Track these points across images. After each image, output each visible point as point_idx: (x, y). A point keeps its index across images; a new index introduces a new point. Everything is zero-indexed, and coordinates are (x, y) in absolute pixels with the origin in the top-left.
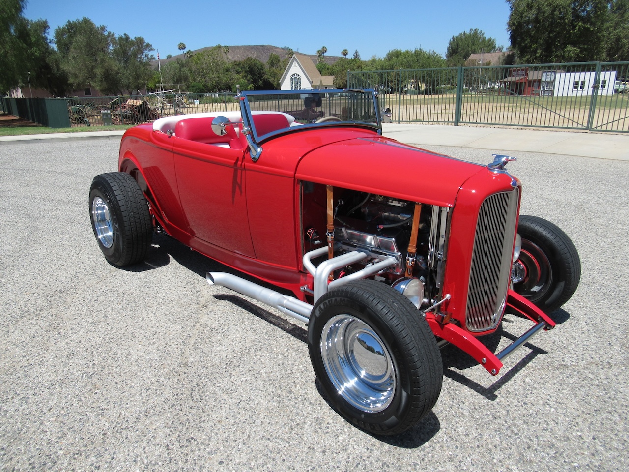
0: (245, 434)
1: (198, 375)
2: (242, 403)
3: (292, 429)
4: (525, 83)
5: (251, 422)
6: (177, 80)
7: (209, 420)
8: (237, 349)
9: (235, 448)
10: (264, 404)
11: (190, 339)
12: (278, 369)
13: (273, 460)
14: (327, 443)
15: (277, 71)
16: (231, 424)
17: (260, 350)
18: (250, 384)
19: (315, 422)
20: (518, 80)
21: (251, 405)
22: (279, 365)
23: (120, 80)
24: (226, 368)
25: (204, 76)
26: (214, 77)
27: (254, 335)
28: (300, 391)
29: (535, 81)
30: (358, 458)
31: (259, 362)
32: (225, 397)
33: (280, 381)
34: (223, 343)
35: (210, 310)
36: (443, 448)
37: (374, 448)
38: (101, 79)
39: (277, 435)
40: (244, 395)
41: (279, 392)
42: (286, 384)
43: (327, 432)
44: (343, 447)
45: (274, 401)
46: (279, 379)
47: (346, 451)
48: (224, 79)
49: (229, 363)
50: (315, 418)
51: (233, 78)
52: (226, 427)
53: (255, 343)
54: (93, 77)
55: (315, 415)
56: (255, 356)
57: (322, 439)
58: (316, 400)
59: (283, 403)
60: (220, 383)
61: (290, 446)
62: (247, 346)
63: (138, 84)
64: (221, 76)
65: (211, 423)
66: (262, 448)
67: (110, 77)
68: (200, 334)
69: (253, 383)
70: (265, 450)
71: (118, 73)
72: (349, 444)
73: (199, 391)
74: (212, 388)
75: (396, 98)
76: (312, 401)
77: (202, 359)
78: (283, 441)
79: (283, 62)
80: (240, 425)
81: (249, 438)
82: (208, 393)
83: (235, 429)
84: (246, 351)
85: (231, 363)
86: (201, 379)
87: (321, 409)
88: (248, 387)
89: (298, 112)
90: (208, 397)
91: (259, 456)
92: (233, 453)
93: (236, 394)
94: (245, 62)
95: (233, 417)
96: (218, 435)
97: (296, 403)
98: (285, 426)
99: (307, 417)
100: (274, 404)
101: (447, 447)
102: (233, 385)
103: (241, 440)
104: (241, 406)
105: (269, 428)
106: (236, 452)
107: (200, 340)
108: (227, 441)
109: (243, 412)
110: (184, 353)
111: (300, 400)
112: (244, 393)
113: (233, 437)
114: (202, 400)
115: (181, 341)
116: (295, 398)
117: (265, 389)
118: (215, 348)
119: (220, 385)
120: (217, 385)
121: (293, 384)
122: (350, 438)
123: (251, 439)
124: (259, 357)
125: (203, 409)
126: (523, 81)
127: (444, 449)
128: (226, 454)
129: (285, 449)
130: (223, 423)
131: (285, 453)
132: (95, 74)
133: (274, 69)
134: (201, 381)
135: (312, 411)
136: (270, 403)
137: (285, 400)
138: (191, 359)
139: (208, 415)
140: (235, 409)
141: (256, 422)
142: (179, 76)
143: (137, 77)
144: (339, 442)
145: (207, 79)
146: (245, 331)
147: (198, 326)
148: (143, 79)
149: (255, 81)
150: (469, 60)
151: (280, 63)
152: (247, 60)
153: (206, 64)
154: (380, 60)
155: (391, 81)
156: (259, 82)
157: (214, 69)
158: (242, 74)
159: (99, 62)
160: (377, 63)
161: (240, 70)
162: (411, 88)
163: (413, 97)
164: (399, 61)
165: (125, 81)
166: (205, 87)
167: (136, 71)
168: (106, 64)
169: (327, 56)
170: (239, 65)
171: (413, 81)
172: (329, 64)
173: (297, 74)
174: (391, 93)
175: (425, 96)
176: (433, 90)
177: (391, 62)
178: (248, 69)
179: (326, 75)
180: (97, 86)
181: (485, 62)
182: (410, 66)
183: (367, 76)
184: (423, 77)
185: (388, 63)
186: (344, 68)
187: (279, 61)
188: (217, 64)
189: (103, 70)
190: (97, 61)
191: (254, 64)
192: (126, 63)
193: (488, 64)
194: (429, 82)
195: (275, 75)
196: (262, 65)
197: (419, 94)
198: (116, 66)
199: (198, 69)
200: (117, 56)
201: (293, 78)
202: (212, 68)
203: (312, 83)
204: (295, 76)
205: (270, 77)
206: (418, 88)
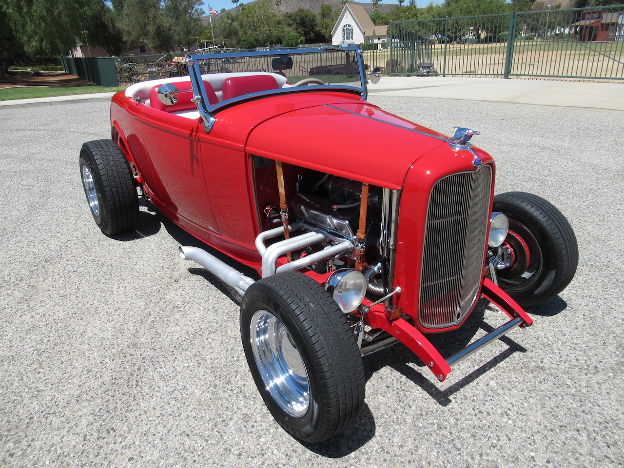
0: (166, 428)
1: (143, 358)
2: (176, 392)
3: (216, 426)
4: (598, 27)
5: (177, 414)
6: (227, 35)
7: (136, 409)
8: (191, 330)
9: (150, 443)
10: (197, 394)
11: (150, 317)
12: (225, 355)
13: (184, 461)
15: (329, 23)
16: (156, 415)
17: (215, 332)
18: (191, 371)
19: (242, 419)
20: (592, 24)
21: (184, 395)
22: (227, 351)
23: (172, 37)
24: (173, 351)
25: (255, 30)
26: (265, 30)
27: (214, 315)
28: (239, 382)
29: (608, 25)
31: (209, 346)
32: (161, 384)
33: (222, 369)
34: (180, 323)
35: (181, 285)
36: (369, 460)
37: (294, 455)
38: (153, 36)
39: (198, 432)
40: (181, 383)
41: (217, 382)
42: (227, 373)
43: (251, 432)
44: (262, 450)
45: (208, 392)
46: (222, 366)
47: (263, 455)
48: (275, 33)
49: (178, 346)
50: (244, 414)
51: (284, 31)
52: (150, 419)
53: (211, 324)
54: (146, 34)
55: (245, 411)
56: (207, 339)
57: (242, 440)
58: (252, 394)
59: (217, 394)
60: (161, 368)
61: (206, 445)
62: (203, 327)
63: (189, 40)
64: (272, 29)
65: (137, 413)
66: (177, 445)
67: (162, 33)
68: (161, 312)
69: (194, 370)
70: (180, 447)
71: (170, 29)
72: (269, 448)
73: (137, 375)
74: (151, 373)
76: (247, 394)
77: (153, 341)
78: (202, 439)
79: (335, 12)
80: (164, 418)
81: (169, 432)
82: (146, 379)
83: (158, 422)
84: (200, 333)
85: (180, 346)
86: (144, 362)
87: (253, 404)
88: (188, 374)
90: (144, 384)
91: (172, 454)
92: (147, 449)
93: (173, 382)
94: (297, 14)
95: (161, 407)
96: (139, 427)
97: (230, 396)
98: (210, 421)
99: (235, 413)
100: (208, 395)
101: (375, 459)
102: (173, 371)
103: (160, 435)
104: (173, 396)
105: (193, 423)
106: (150, 448)
107: (158, 319)
108: (145, 435)
109: (173, 403)
110: (138, 332)
111: (235, 392)
112: (182, 380)
113: (153, 431)
114: (137, 386)
116: (231, 390)
117: (205, 377)
118: (170, 328)
119: (161, 370)
120: (159, 370)
121: (234, 373)
122: (272, 441)
123: (170, 434)
124: (210, 340)
125: (135, 397)
126: (596, 25)
127: (371, 461)
128: (139, 450)
129: (201, 448)
130: (148, 414)
131: (199, 453)
132: (148, 31)
133: (326, 20)
134: (144, 364)
135: (243, 406)
136: (204, 393)
137: (220, 392)
138: (143, 340)
139: (138, 404)
140: (166, 397)
141: (182, 415)
142: (229, 30)
143: (188, 33)
144: (259, 444)
145: (258, 32)
146: (206, 310)
147: (162, 303)
148: (194, 35)
149: (306, 34)
150: (537, 3)
151: (333, 14)
152: (299, 11)
153: (257, 17)
154: (438, 7)
155: (449, 30)
156: (311, 34)
157: (265, 22)
158: (294, 26)
159: (151, 18)
160: (435, 11)
161: (292, 22)
162: (470, 36)
163: (470, 46)
164: (458, 7)
165: (176, 37)
166: (256, 41)
167: (187, 27)
168: (158, 21)
169: (383, 4)
170: (290, 17)
171: (472, 28)
172: (384, 13)
173: (349, 25)
174: (448, 43)
175: (482, 46)
176: (495, 38)
177: (450, 9)
178: (299, 21)
179: (379, 24)
180: (150, 43)
181: (555, 4)
182: (470, 12)
183: (422, 24)
184: (484, 24)
185: (446, 10)
186: (398, 17)
187: (331, 11)
188: (268, 16)
189: (155, 27)
190: (148, 17)
191: (306, 17)
192: (177, 18)
193: (559, 6)
194: (490, 29)
195: (327, 27)
196: (314, 17)
197: (478, 42)
198: (168, 22)
199: (249, 23)
200: (169, 12)
201: (345, 29)
202: (263, 21)
203: (364, 34)
204: (348, 27)
205: (322, 29)
206: (479, 36)
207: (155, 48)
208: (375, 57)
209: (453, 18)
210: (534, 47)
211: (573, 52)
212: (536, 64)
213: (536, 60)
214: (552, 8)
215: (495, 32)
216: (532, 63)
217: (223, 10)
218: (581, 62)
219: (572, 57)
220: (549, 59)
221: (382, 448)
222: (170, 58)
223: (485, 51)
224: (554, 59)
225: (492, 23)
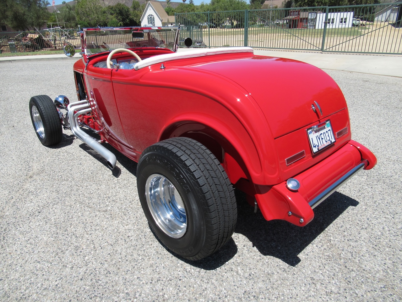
1: (8, 223)
2: (31, 240)
3: (57, 254)
4: (298, 20)
5: (32, 252)
6: (67, 19)
8: (41, 204)
10: (45, 239)
11: (12, 199)
12: (63, 216)
13: (37, 276)
14: (76, 261)
15: (138, 13)
16: (17, 254)
17: (57, 204)
18: (41, 227)
19: (74, 249)
20: (294, 18)
21: (36, 241)
22: (65, 213)
23: (27, 20)
24: (28, 218)
25: (88, 16)
26: (95, 17)
28: (72, 230)
29: (304, 19)
30: (93, 270)
31: (53, 212)
32: (21, 236)
33: (62, 224)
34: (33, 201)
35: (34, 179)
38: (11, 19)
39: (46, 259)
40: (34, 235)
41: (58, 231)
42: (65, 225)
43: (79, 255)
44: (86, 263)
45: (52, 237)
46: (62, 222)
48: (102, 19)
49: (32, 214)
50: (75, 246)
51: (108, 18)
53: (55, 200)
54: (6, 17)
55: (76, 244)
56: (52, 208)
57: (74, 260)
58: (81, 235)
59: (58, 238)
60: (21, 228)
61: (51, 266)
62: (49, 202)
63: (39, 22)
64: (100, 16)
67: (18, 17)
68: (20, 196)
69: (43, 226)
70: (33, 269)
71: (24, 15)
72: (90, 261)
73: (4, 234)
74: (14, 232)
75: (218, 31)
76: (77, 236)
77: (15, 213)
78: (48, 263)
79: (142, 6)
80: (23, 255)
82: (10, 235)
83: (18, 257)
84: (47, 206)
85: (33, 214)
86: (9, 226)
87: (81, 240)
88: (39, 229)
89: (146, 41)
90: (8, 238)
93: (29, 234)
94: (116, 7)
95: (21, 249)
97: (67, 237)
98: (53, 253)
99: (70, 246)
100: (52, 239)
102: (29, 229)
104: (28, 242)
105: (42, 255)
107: (18, 200)
109: (29, 246)
110: (4, 209)
111: (70, 235)
112: (35, 233)
114: (4, 240)
115: (5, 201)
116: (67, 234)
117: (50, 229)
118: (26, 204)
119: (20, 229)
120: (19, 229)
121: (69, 225)
123: (27, 263)
124: (54, 209)
126: (297, 19)
129: (47, 267)
131: (46, 270)
132: (7, 16)
133: (136, 11)
134: (9, 227)
135: (75, 242)
136: (50, 238)
137: (60, 236)
138: (7, 213)
140: (24, 244)
141: (35, 252)
142: (69, 16)
143: (38, 17)
145: (90, 18)
147: (20, 191)
148: (43, 19)
149: (123, 20)
150: (264, 5)
151: (141, 7)
152: (118, 5)
153: (88, 8)
154: (207, 5)
155: (215, 20)
156: (127, 20)
157: (95, 12)
158: (115, 15)
159: (9, 6)
160: (205, 7)
161: (113, 12)
162: (227, 24)
163: (228, 30)
164: (219, 6)
165: (29, 20)
166: (89, 24)
167: (37, 13)
168: (14, 9)
169: (173, 2)
170: (112, 8)
171: (228, 19)
172: (174, 8)
173: (151, 15)
174: (215, 28)
175: (235, 30)
176: (242, 25)
177: (214, 6)
178: (118, 12)
179: (171, 15)
180: (9, 24)
181: (274, 6)
182: (226, 9)
183: (198, 16)
184: (235, 16)
185: (212, 7)
186: (182, 10)
187: (139, 6)
188: (96, 8)
189: (13, 13)
190: (7, 6)
191: (123, 8)
192: (29, 7)
193: (276, 7)
194: (238, 20)
195: (137, 16)
196: (128, 9)
197: (232, 28)
198: (23, 10)
199: (83, 12)
200: (23, 2)
201: (149, 17)
202: (93, 11)
203: (162, 21)
204: (151, 16)
205: (134, 17)
206: (232, 24)
207: (13, 27)
208: (167, 36)
209: (216, 12)
210: (263, 31)
211: (284, 34)
212: (265, 41)
213: (265, 39)
214: (273, 8)
215: (242, 22)
216: (263, 40)
217: (64, 3)
218: (289, 40)
219: (284, 37)
220: (272, 38)
221: (157, 252)
222: (25, 35)
223: (237, 33)
224: (274, 38)
225: (239, 16)
